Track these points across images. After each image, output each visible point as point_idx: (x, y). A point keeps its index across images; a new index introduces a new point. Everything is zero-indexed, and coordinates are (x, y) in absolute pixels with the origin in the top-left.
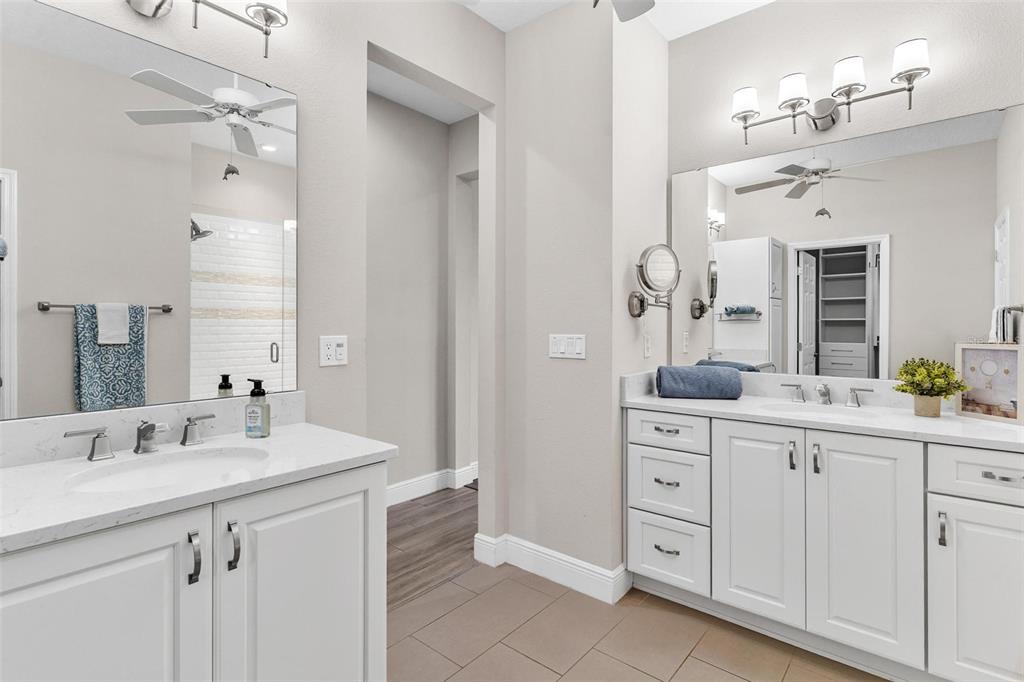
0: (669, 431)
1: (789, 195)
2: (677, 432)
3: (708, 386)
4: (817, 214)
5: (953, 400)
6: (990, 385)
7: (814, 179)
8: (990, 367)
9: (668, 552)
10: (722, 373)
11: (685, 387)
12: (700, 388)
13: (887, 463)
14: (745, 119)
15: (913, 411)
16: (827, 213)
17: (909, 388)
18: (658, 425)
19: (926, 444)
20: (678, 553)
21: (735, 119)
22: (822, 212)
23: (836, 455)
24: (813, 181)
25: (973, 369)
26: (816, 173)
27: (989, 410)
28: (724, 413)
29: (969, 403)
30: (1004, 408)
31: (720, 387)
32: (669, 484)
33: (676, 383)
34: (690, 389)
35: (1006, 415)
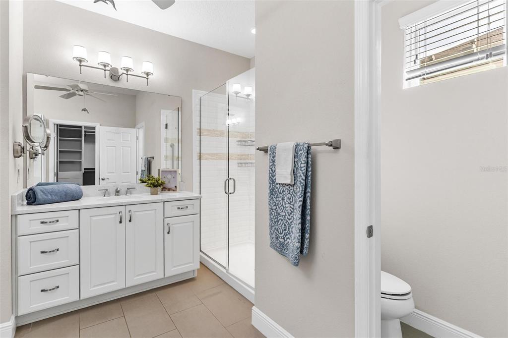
0: (50, 222)
1: (63, 97)
2: (57, 221)
3: (66, 195)
4: (83, 110)
5: (160, 188)
6: (169, 182)
7: (81, 93)
8: (169, 176)
9: (50, 290)
10: (71, 187)
11: (52, 196)
12: (61, 196)
13: (153, 212)
14: (80, 61)
15: (150, 193)
16: (87, 111)
17: (151, 185)
18: (42, 221)
19: (164, 202)
20: (58, 287)
21: (75, 59)
22: (84, 110)
23: (137, 213)
24: (80, 94)
25: (165, 177)
26: (82, 91)
27: (169, 190)
28: (88, 205)
29: (164, 189)
30: (173, 189)
31: (71, 195)
32: (50, 252)
33: (46, 195)
34: (55, 198)
35: (174, 191)
